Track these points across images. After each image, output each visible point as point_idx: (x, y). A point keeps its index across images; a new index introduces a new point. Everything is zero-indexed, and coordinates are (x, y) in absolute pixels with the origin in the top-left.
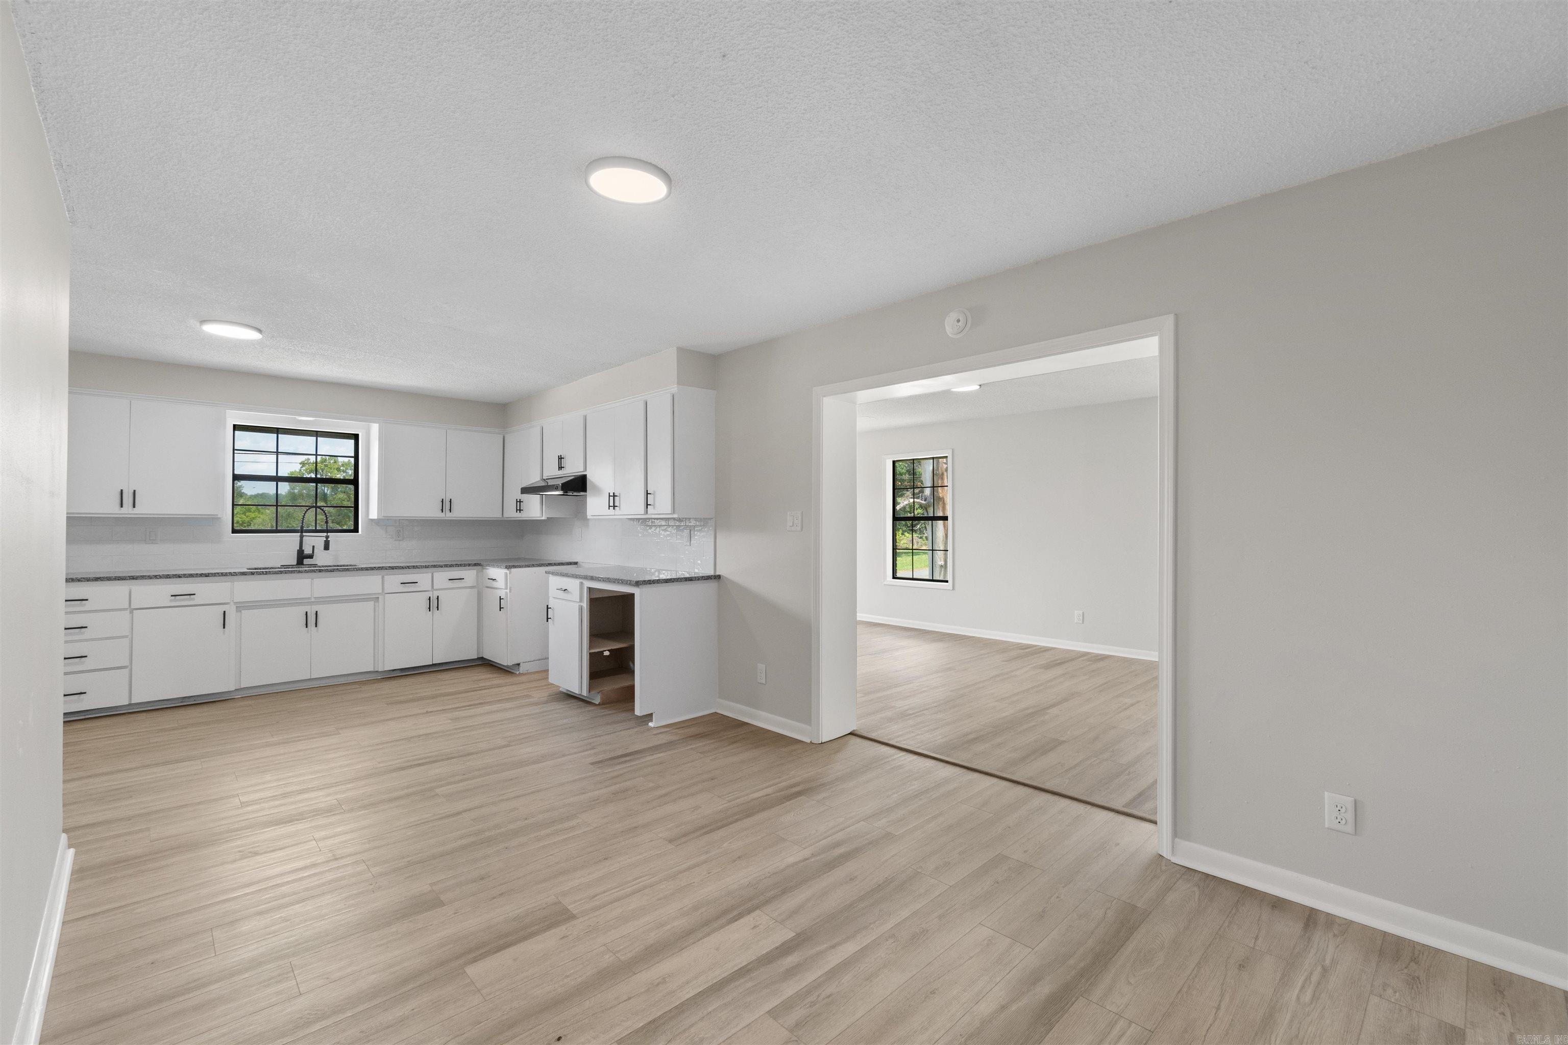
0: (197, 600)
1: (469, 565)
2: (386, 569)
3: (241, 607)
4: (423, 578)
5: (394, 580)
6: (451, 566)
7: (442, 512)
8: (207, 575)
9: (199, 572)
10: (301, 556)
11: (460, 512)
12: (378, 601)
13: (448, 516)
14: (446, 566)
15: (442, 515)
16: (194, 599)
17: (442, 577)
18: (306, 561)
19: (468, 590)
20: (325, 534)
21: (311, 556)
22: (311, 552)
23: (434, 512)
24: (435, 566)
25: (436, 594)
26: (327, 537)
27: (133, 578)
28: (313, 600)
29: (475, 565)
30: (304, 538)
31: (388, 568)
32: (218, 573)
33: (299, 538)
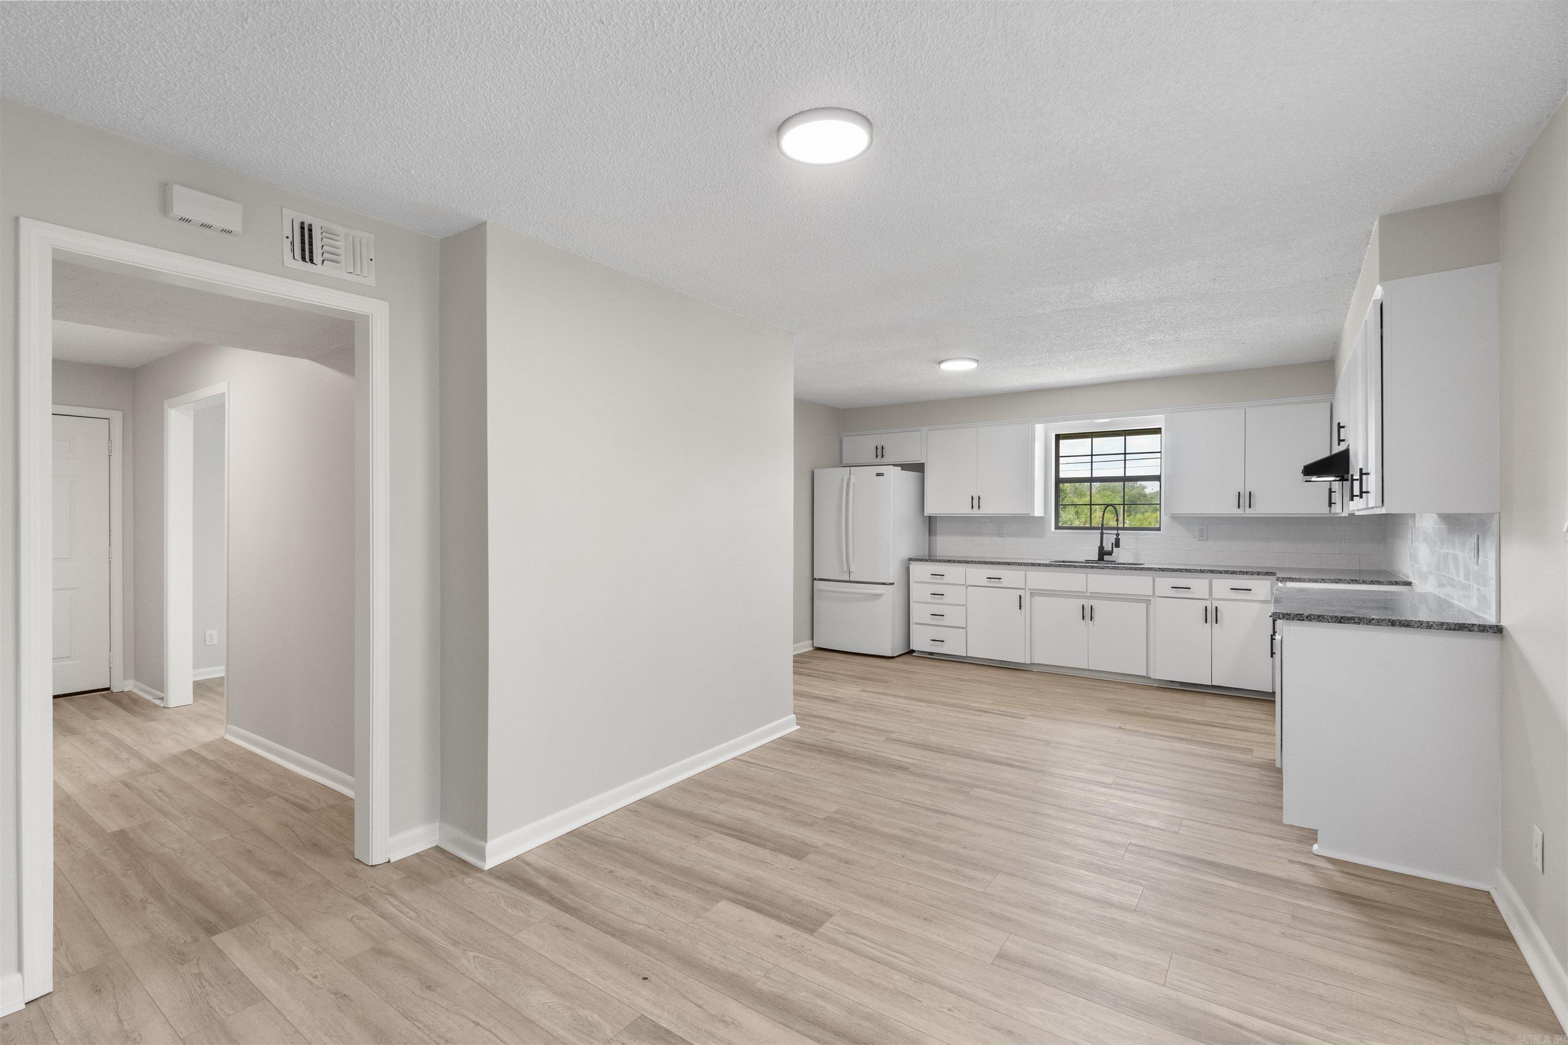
0: (1004, 583)
1: (1259, 574)
2: (1156, 570)
3: (1034, 593)
4: (1199, 585)
5: (1165, 583)
6: (1233, 573)
7: (1237, 507)
8: (1009, 564)
9: (1004, 561)
10: (1103, 553)
11: (1262, 508)
12: (1150, 604)
13: (1250, 512)
14: (1226, 572)
15: (1240, 512)
16: (1001, 582)
17: (1222, 585)
18: (1106, 558)
19: (1258, 605)
20: (1116, 532)
21: (1110, 553)
22: (1111, 549)
23: (1229, 508)
24: (1212, 572)
25: (1215, 604)
26: (1118, 535)
27: (967, 562)
28: (1089, 594)
29: (1267, 574)
30: (1104, 535)
32: (1016, 563)
33: (1100, 536)
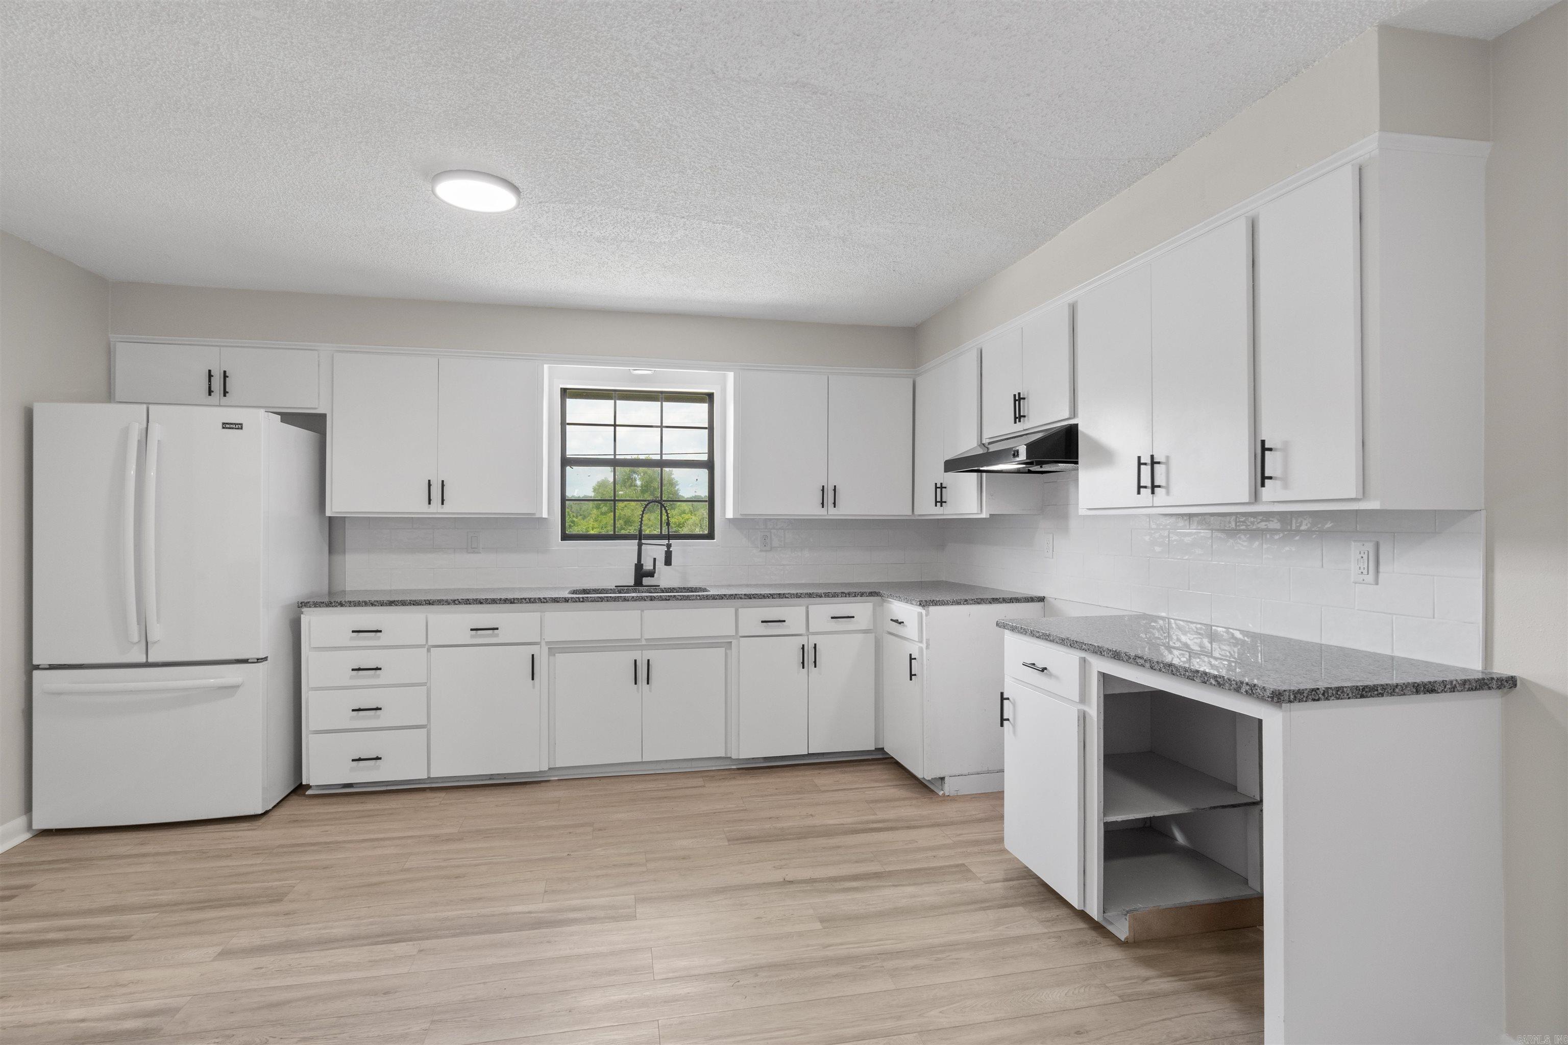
0: (502, 636)
1: (862, 594)
2: (741, 598)
3: (555, 649)
4: (793, 613)
5: (752, 615)
6: (835, 595)
7: (823, 507)
8: (512, 601)
9: (503, 597)
10: (641, 573)
11: (848, 508)
12: (731, 648)
13: (832, 513)
14: (827, 595)
15: (823, 512)
16: (497, 635)
17: (822, 611)
18: (646, 581)
19: (860, 636)
20: (666, 542)
21: (651, 574)
22: (652, 568)
23: (810, 508)
24: (810, 595)
25: (813, 640)
26: (669, 546)
27: (429, 603)
28: (644, 643)
29: (871, 594)
30: (643, 547)
31: (743, 597)
32: (525, 599)
33: (637, 547)
